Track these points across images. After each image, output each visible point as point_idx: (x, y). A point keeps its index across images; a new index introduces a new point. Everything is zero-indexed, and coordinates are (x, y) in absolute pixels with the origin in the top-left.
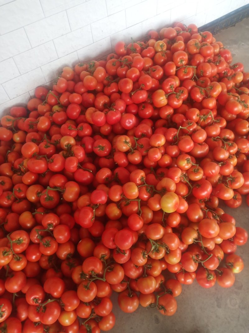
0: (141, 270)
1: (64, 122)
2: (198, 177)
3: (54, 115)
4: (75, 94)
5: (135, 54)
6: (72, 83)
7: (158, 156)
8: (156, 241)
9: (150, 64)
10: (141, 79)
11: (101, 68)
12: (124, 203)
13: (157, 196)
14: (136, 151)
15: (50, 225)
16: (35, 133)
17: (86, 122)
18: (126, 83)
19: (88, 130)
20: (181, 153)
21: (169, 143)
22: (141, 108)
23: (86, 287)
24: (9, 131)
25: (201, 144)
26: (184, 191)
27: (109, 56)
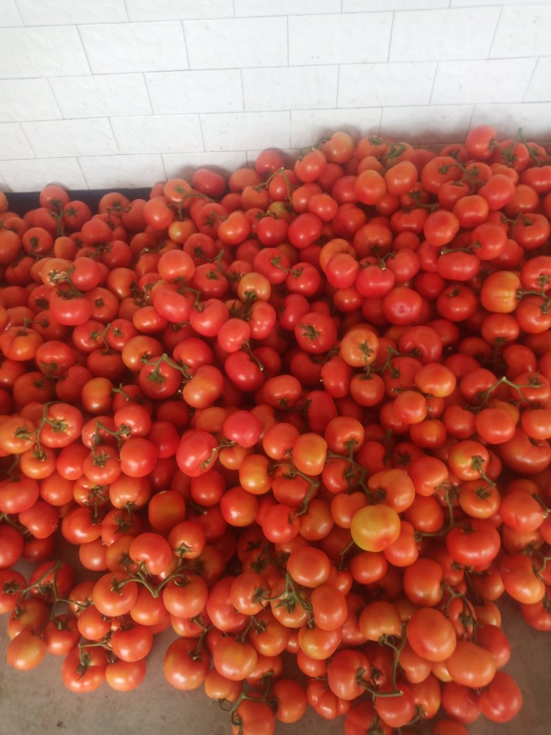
0: (241, 623)
1: (272, 244)
2: (482, 511)
3: (263, 221)
4: (325, 197)
5: (505, 167)
6: (335, 170)
7: (418, 414)
8: (299, 588)
9: (529, 206)
10: (480, 230)
11: (409, 167)
12: (285, 469)
13: (358, 497)
14: (377, 377)
15: (125, 427)
16: (207, 238)
17: (316, 263)
18: (443, 222)
19: (310, 284)
20: (475, 436)
21: (460, 399)
22: (450, 292)
23: (116, 585)
24: (167, 210)
25: (535, 442)
26: (428, 521)
27: (447, 148)
